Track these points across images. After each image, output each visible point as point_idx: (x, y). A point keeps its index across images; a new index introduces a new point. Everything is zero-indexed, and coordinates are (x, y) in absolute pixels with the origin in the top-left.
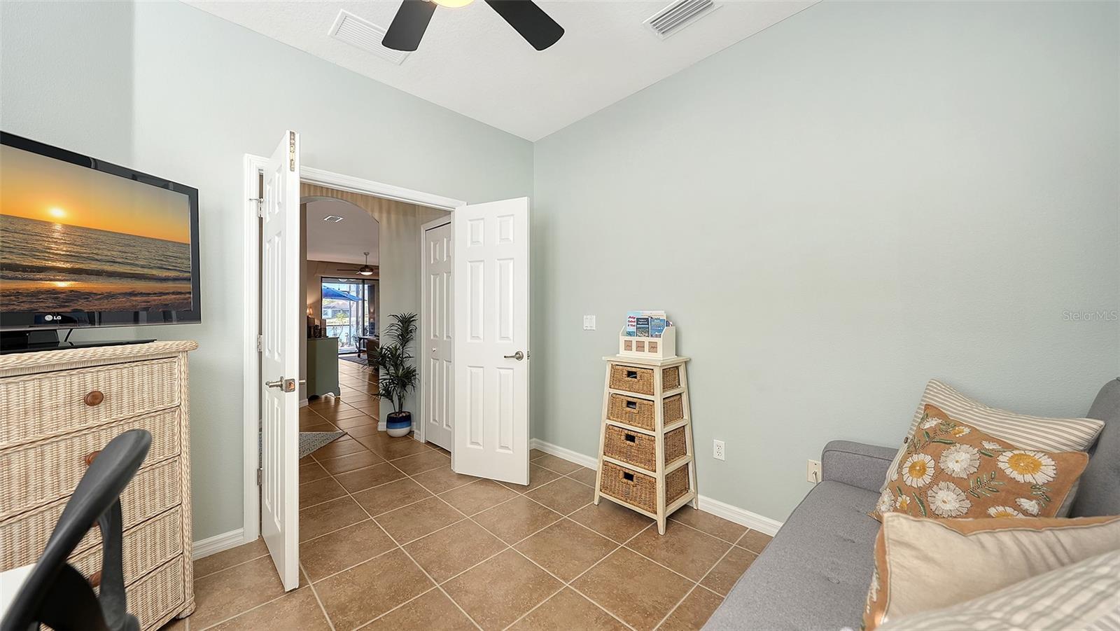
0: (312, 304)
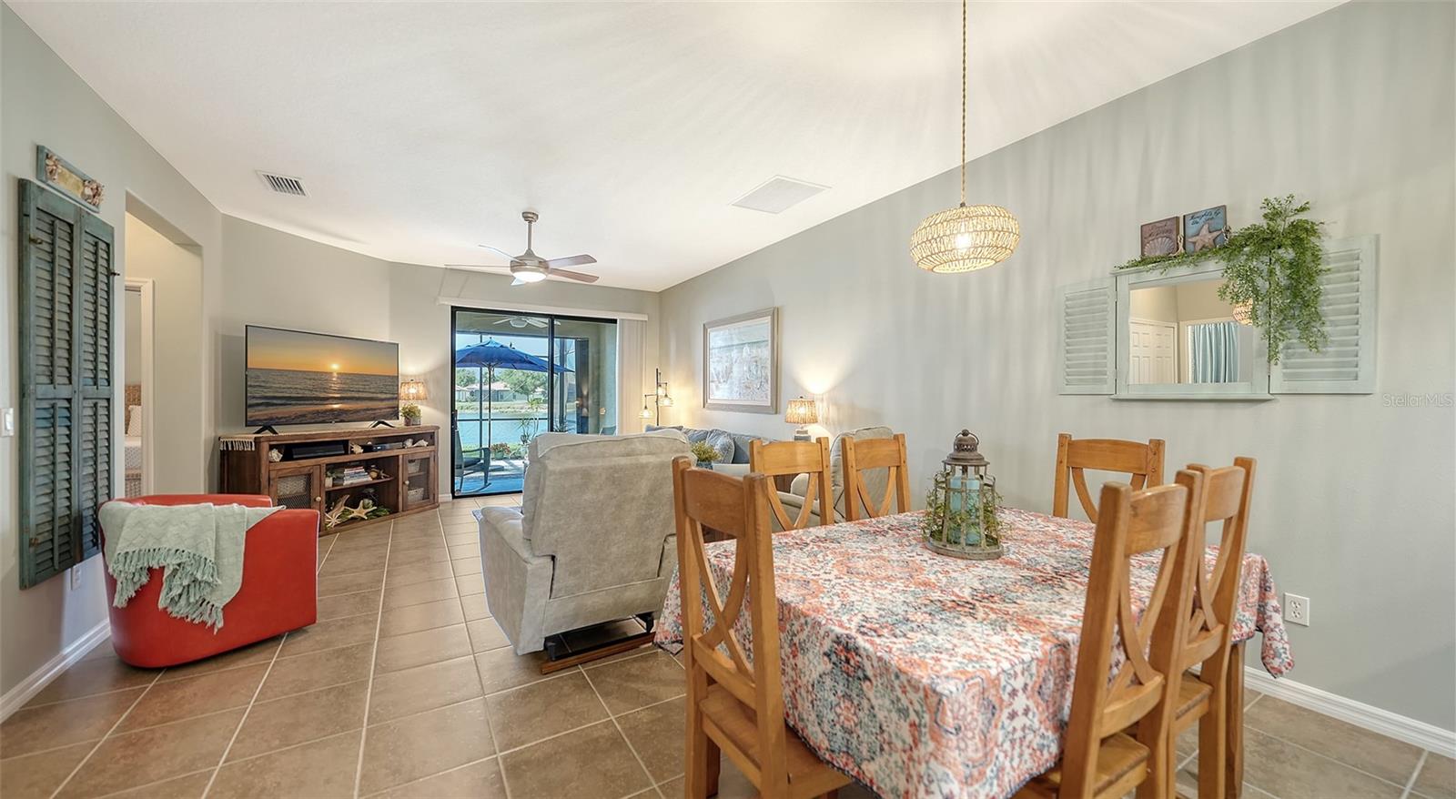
0: (431, 372)
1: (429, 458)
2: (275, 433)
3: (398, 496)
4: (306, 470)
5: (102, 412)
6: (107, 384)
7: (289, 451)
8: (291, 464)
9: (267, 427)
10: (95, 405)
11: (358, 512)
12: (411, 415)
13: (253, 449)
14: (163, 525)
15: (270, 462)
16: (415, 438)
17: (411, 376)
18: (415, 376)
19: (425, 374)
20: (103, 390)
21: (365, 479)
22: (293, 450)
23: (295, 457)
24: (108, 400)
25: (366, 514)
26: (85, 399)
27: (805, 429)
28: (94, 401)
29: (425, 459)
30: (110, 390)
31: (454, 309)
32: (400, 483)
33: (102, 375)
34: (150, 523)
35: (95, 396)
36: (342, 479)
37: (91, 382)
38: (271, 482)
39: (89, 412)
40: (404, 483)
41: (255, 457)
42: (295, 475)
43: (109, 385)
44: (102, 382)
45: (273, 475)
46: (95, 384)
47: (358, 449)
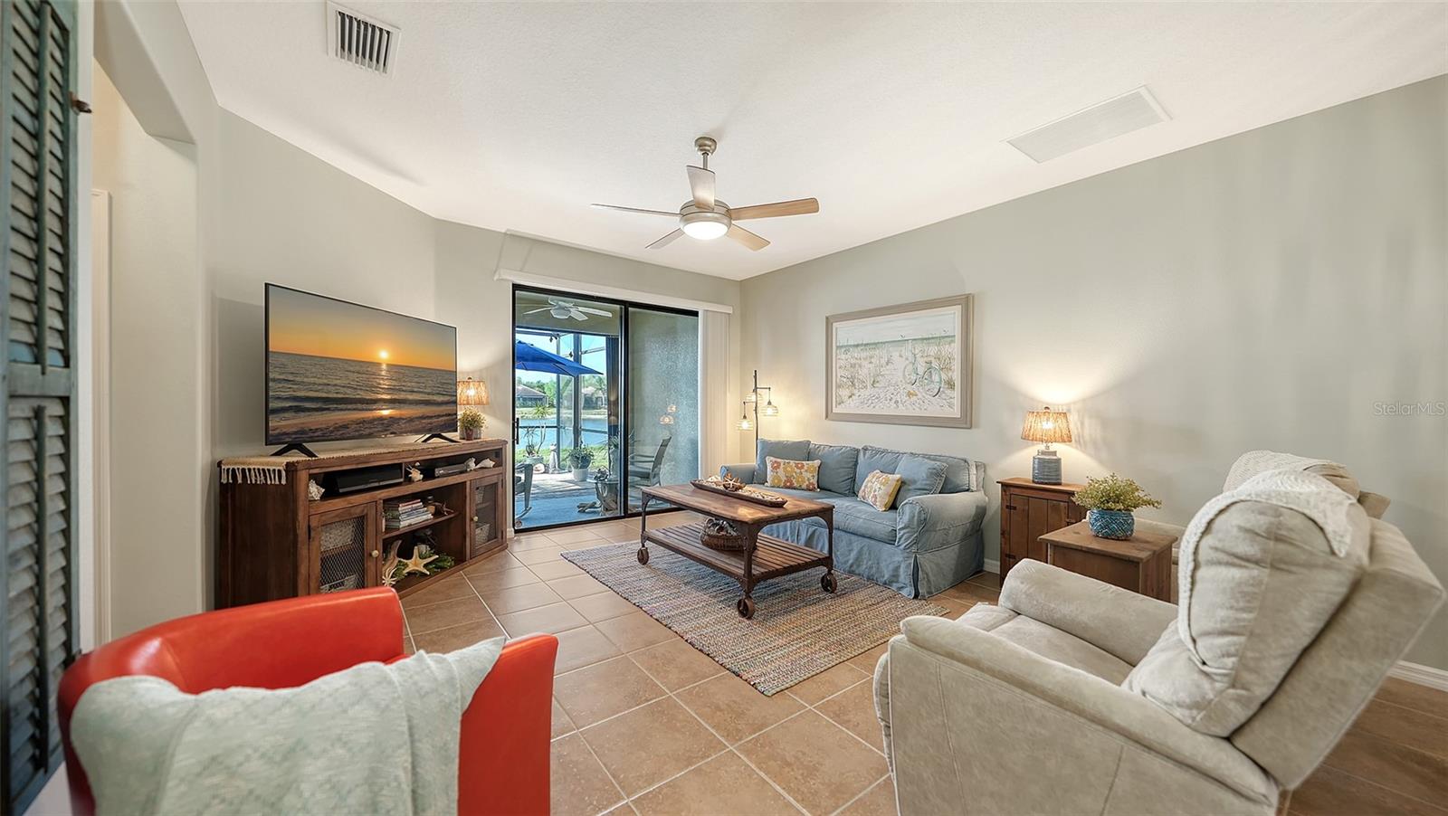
1: (496, 484)
2: (311, 454)
3: (465, 537)
4: (358, 511)
5: (53, 429)
6: (61, 362)
7: (334, 483)
8: (338, 504)
9: (297, 446)
10: (38, 414)
11: (415, 564)
12: (472, 425)
13: (284, 482)
14: (285, 758)
15: (310, 501)
16: (479, 457)
17: (468, 373)
18: (473, 372)
19: (481, 371)
20: (55, 379)
21: (425, 517)
22: (338, 480)
23: (341, 491)
24: (65, 401)
25: (425, 566)
26: (13, 396)
27: (1051, 449)
28: (36, 403)
29: (492, 484)
30: (69, 378)
31: (516, 287)
32: (468, 520)
33: (52, 341)
34: (248, 758)
35: (37, 392)
36: (397, 518)
37: (25, 354)
38: (312, 534)
39: (23, 431)
40: (472, 520)
41: (287, 494)
42: (341, 519)
43: (67, 365)
44: (53, 358)
45: (314, 523)
46: (38, 359)
47: (416, 475)
